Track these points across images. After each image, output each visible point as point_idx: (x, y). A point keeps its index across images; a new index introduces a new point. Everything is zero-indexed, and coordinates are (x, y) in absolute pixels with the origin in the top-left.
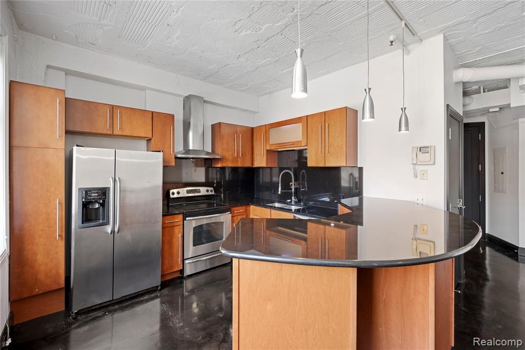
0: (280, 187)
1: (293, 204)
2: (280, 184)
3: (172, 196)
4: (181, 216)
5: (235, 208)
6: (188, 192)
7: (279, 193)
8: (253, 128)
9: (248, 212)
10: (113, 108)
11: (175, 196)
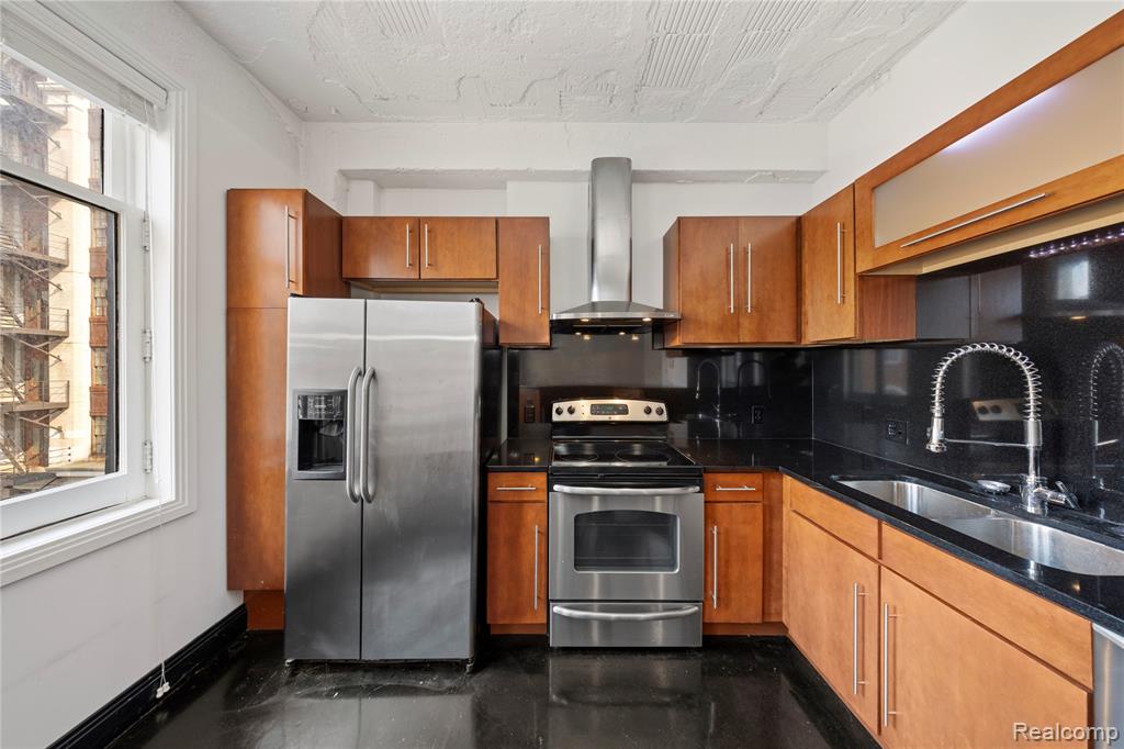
1: (1031, 509)
3: (555, 418)
4: (541, 479)
5: (721, 477)
7: (934, 446)
8: (799, 220)
9: (775, 495)
10: (418, 223)
11: (566, 417)
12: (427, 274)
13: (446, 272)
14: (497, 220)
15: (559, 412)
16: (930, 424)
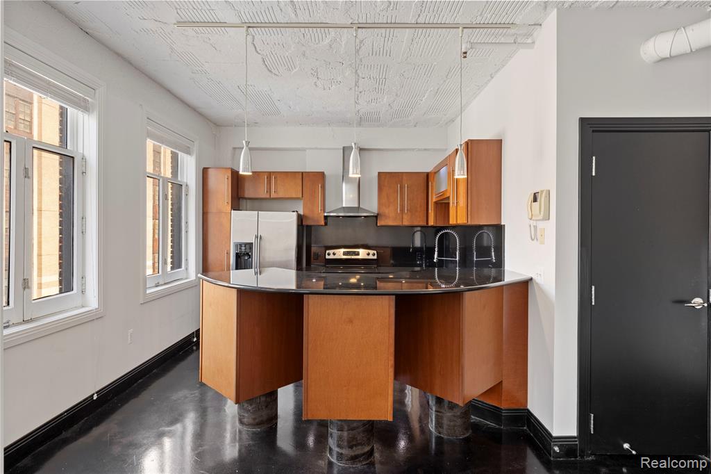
0: (436, 253)
2: (436, 249)
3: (327, 257)
6: (345, 254)
7: (435, 261)
8: (428, 174)
10: (270, 174)
11: (332, 257)
12: (273, 195)
13: (281, 195)
14: (302, 173)
15: (329, 254)
16: (434, 253)
